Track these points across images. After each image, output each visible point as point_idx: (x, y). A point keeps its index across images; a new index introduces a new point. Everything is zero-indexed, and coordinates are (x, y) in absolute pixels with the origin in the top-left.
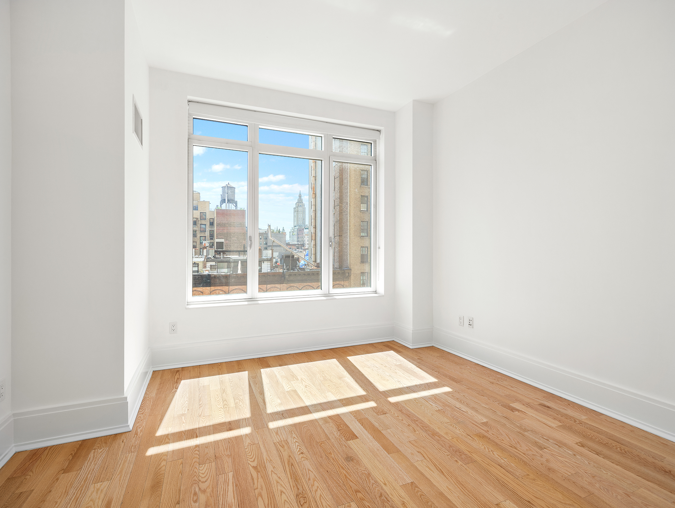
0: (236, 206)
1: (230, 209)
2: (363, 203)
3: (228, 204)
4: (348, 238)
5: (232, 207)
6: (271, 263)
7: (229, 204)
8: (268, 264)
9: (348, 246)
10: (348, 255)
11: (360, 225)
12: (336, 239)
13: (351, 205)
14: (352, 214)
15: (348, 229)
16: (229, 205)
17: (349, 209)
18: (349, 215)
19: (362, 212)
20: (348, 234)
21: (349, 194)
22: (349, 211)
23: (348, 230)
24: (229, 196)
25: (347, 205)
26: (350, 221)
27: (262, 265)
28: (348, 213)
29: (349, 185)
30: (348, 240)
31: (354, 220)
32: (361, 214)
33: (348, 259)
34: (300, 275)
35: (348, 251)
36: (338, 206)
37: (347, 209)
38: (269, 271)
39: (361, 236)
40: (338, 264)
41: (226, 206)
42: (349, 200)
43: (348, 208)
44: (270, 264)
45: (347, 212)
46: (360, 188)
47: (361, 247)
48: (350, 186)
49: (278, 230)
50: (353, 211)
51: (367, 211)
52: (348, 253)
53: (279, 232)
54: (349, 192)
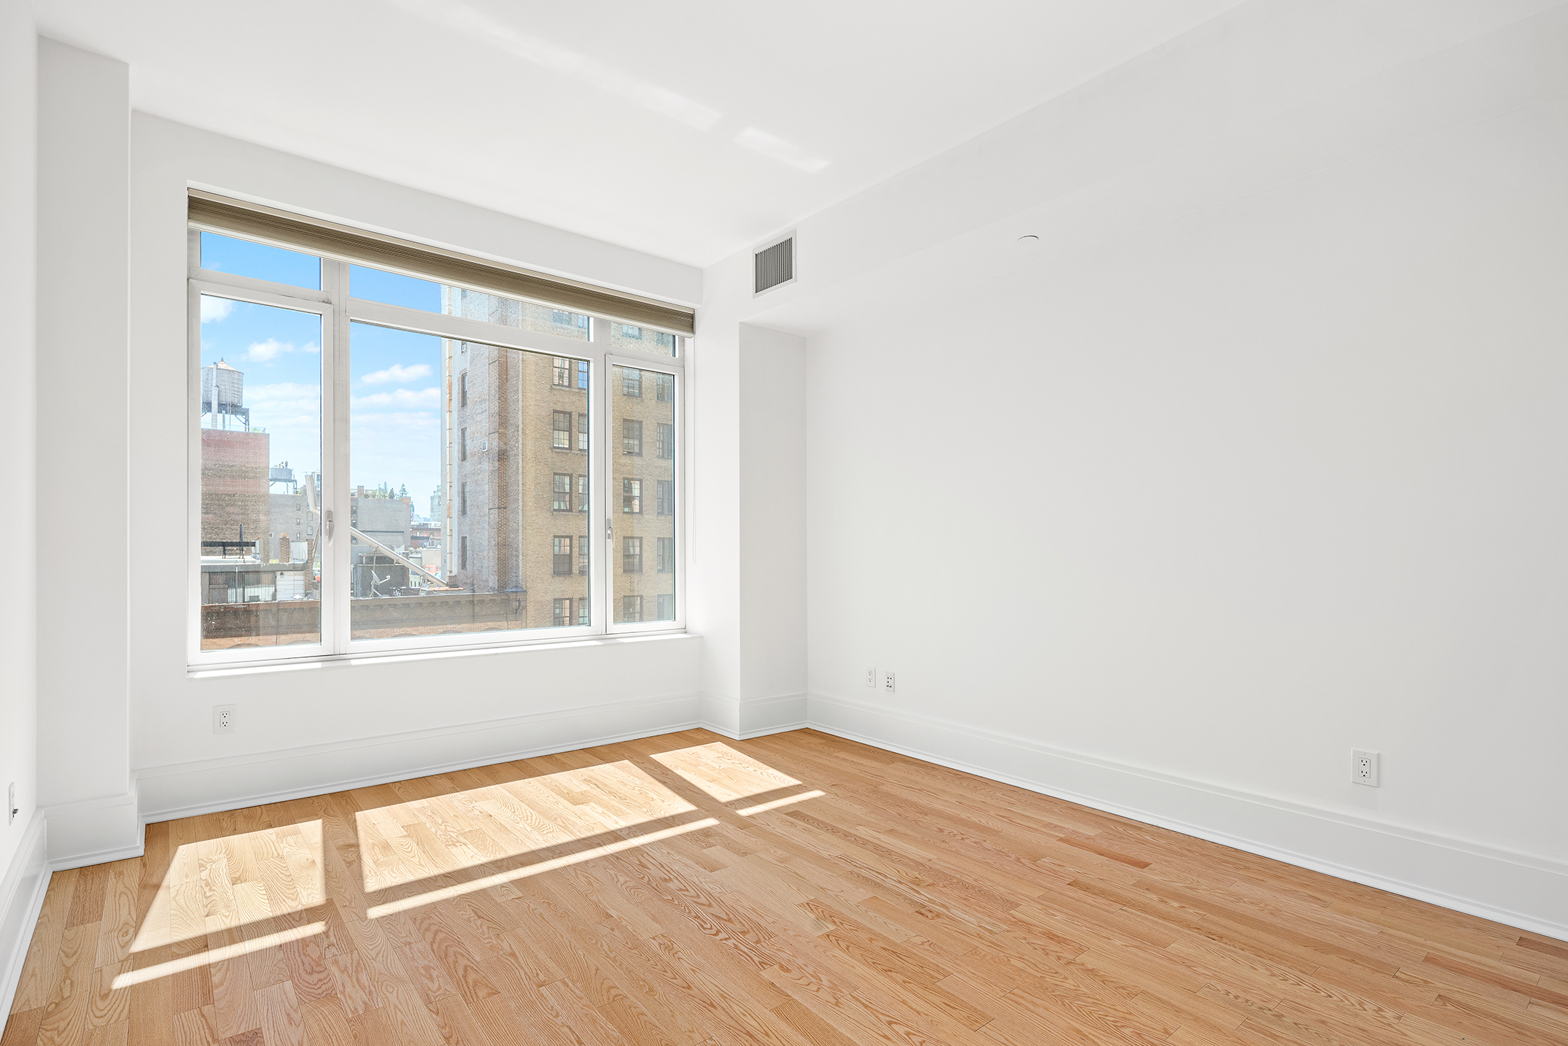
0: (247, 422)
1: (227, 429)
2: (559, 430)
3: (220, 416)
4: (521, 514)
5: (234, 424)
6: (305, 575)
7: (224, 417)
8: (296, 578)
9: (520, 534)
10: (521, 557)
11: (550, 483)
12: (492, 517)
13: (527, 432)
14: (529, 454)
15: (520, 491)
16: (224, 420)
17: (521, 442)
18: (521, 456)
19: (557, 450)
20: (521, 503)
21: (520, 403)
22: (521, 447)
23: (520, 495)
24: (223, 394)
25: (518, 431)
26: (523, 473)
27: (278, 583)
28: (520, 452)
29: (520, 382)
30: (521, 518)
31: (536, 470)
32: (554, 455)
33: (521, 565)
34: (381, 606)
35: (520, 545)
36: (497, 435)
37: (517, 442)
38: (298, 597)
39: (555, 510)
40: (497, 578)
41: (214, 420)
42: (521, 420)
43: (520, 439)
44: (302, 578)
45: (518, 448)
46: (551, 392)
47: (555, 537)
48: (522, 385)
49: (389, 491)
50: (533, 448)
51: (570, 448)
52: (521, 552)
53: (392, 496)
54: (520, 400)
